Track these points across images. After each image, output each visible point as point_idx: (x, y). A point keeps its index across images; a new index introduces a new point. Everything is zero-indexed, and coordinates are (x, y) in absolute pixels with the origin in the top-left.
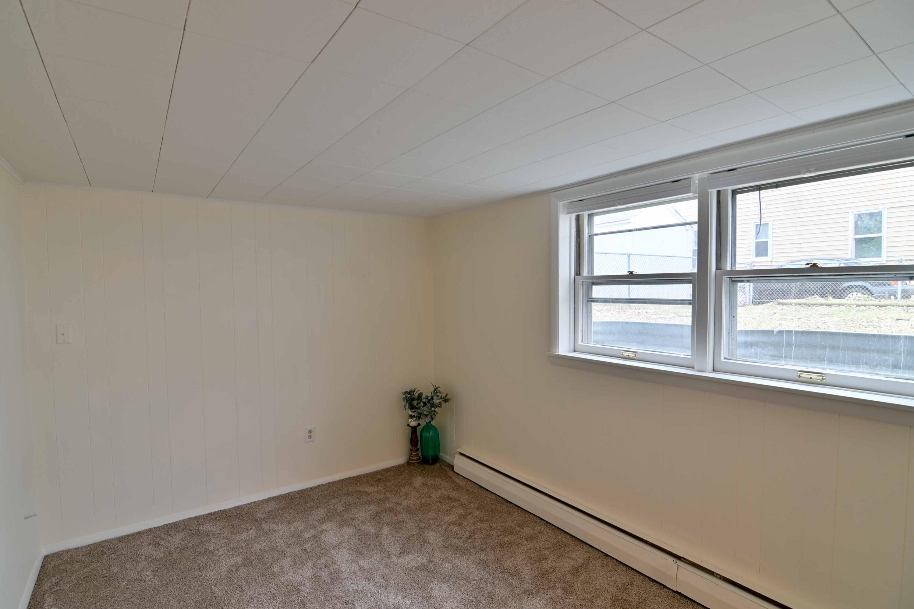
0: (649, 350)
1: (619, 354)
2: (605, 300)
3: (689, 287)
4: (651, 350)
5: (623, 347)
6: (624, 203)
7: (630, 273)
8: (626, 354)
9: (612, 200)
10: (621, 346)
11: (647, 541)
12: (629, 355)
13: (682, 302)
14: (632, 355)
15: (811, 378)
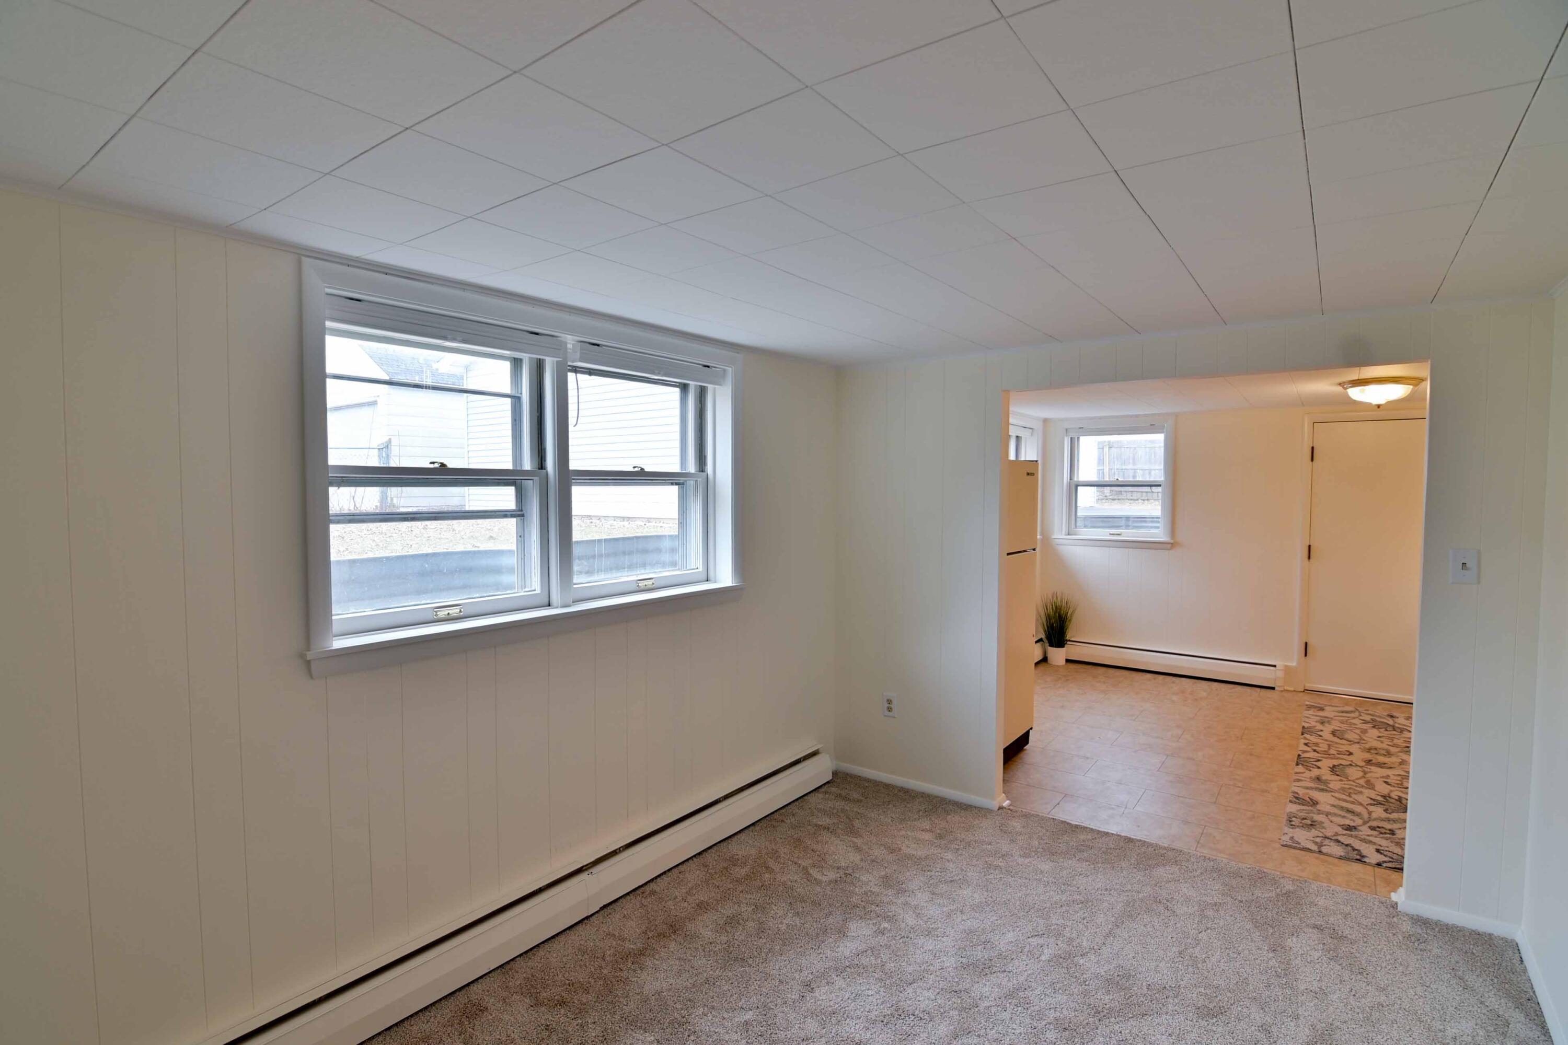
0: (475, 596)
1: (430, 616)
2: (351, 517)
3: (511, 491)
4: (477, 595)
5: (428, 602)
6: (465, 341)
7: (440, 466)
8: (442, 614)
9: (419, 323)
10: (423, 602)
11: (540, 888)
12: (449, 614)
13: (504, 514)
14: (454, 612)
15: (646, 585)
